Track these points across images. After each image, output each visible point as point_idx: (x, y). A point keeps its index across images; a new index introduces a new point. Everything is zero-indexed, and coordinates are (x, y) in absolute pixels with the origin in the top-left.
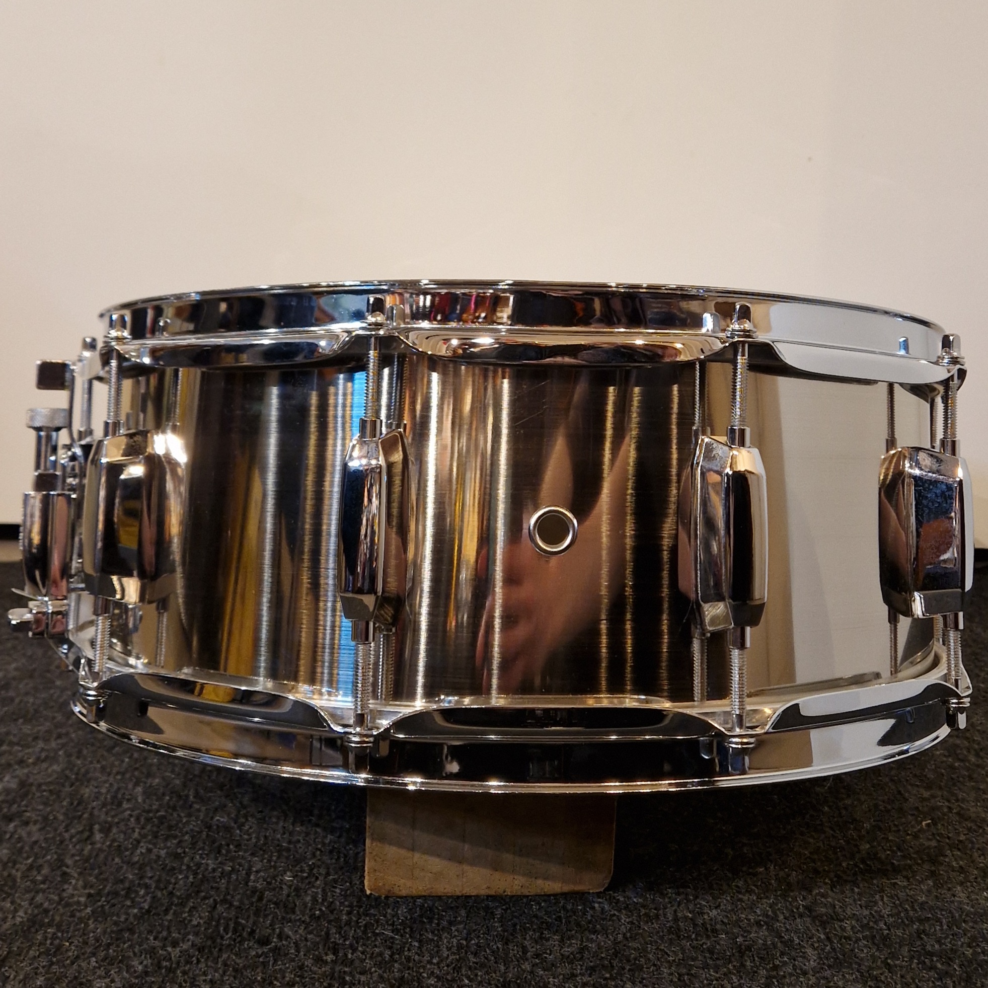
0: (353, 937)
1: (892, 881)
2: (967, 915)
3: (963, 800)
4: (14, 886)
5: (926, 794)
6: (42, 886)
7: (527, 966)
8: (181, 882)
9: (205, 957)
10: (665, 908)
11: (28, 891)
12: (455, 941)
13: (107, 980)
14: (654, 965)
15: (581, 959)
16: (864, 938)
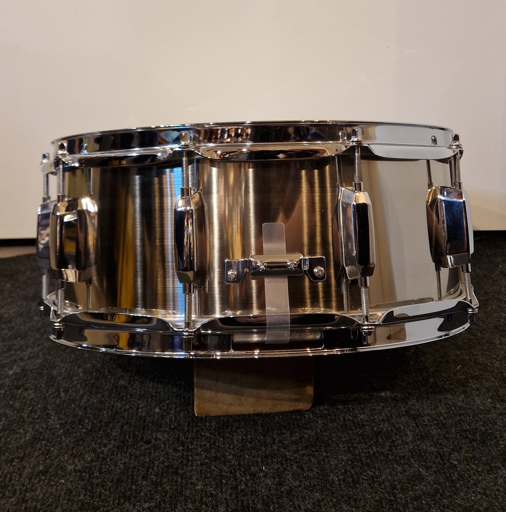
0: (191, 437)
1: (445, 396)
2: (481, 411)
3: (476, 355)
4: (24, 421)
5: (459, 353)
6: (37, 421)
7: (275, 447)
8: (105, 415)
9: (120, 451)
10: (339, 415)
11: (31, 423)
12: (240, 437)
13: (74, 465)
14: (336, 443)
15: (301, 442)
16: (434, 425)
